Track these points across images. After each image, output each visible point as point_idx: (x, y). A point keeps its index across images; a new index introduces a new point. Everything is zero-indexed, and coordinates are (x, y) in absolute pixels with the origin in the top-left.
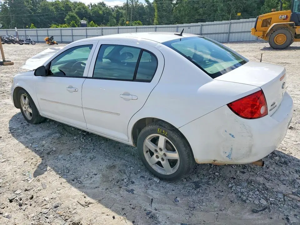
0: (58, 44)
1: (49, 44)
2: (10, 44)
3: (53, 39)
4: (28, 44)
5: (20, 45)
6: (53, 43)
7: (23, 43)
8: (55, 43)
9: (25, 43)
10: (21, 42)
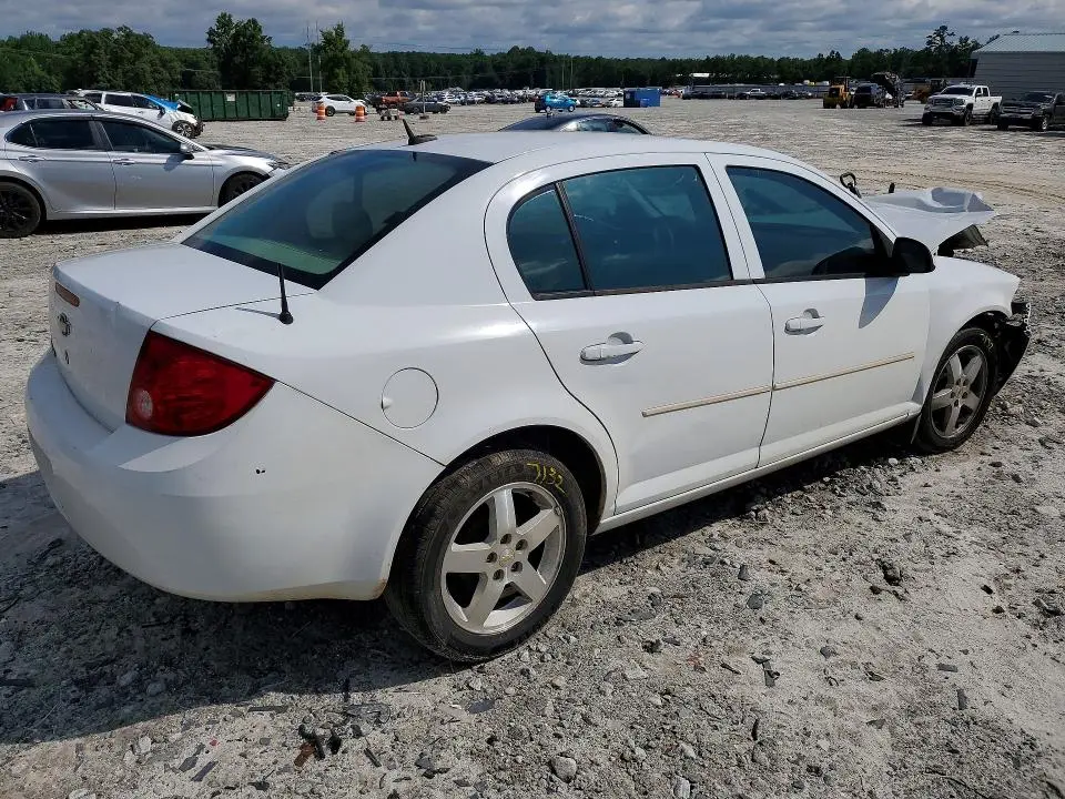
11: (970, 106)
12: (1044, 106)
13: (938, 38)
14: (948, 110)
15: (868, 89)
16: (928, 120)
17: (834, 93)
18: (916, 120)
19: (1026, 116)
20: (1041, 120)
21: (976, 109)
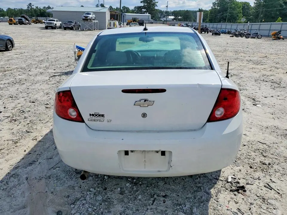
0: (285, 39)
1: (274, 39)
2: (238, 37)
3: (280, 34)
4: (254, 38)
5: (246, 38)
6: (279, 38)
7: (249, 37)
8: (281, 38)
9: (251, 37)
10: (248, 36)
11: (56, 24)
12: (73, 24)
13: (30, 6)
14: (51, 25)
15: (21, 19)
16: (47, 28)
17: (11, 20)
18: (44, 28)
19: (70, 27)
20: (73, 28)
21: (57, 25)
